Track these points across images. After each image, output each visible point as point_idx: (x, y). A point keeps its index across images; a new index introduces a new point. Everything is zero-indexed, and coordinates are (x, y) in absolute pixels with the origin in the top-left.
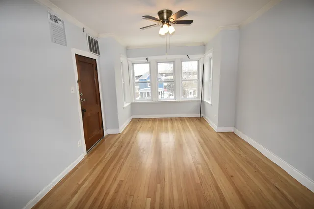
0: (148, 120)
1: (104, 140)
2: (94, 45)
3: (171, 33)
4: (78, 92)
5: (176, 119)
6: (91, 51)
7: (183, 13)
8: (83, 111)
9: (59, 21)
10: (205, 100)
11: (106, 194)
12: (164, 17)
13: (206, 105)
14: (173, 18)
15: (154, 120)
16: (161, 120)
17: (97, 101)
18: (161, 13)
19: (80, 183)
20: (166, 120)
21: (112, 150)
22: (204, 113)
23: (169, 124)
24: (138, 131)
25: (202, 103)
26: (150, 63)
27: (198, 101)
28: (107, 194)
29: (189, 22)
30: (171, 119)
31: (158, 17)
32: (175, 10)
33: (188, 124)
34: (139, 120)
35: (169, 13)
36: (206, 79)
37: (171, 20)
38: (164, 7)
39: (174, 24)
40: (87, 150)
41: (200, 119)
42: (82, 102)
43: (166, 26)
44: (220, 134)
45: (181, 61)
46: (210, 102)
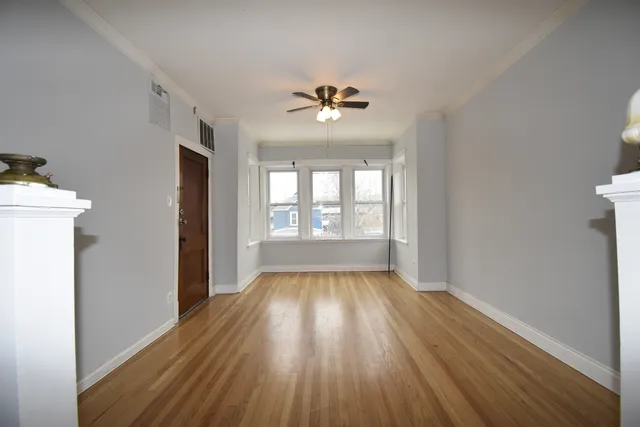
0: (292, 275)
1: (208, 304)
2: (207, 135)
3: (334, 119)
4: (177, 206)
5: (344, 274)
6: (202, 143)
7: (351, 91)
8: (182, 240)
9: (163, 93)
10: (397, 237)
11: (220, 369)
12: (325, 96)
13: (399, 247)
14: (337, 98)
15: (304, 274)
16: (316, 275)
17: (202, 229)
18: (320, 91)
19: (171, 358)
20: (326, 274)
21: (224, 316)
22: (396, 264)
23: (332, 281)
24: (273, 291)
25: (391, 245)
26: (298, 171)
27: (383, 241)
28: (222, 369)
29: (363, 105)
30: (335, 274)
31: (316, 96)
32: (341, 87)
33: (366, 280)
34: (274, 274)
35: (333, 91)
36: (397, 200)
37: (335, 100)
38: (326, 82)
39: (339, 106)
40: (180, 314)
41: (390, 274)
42: (181, 224)
43: (327, 109)
44: (423, 295)
45: (354, 170)
46: (405, 241)
